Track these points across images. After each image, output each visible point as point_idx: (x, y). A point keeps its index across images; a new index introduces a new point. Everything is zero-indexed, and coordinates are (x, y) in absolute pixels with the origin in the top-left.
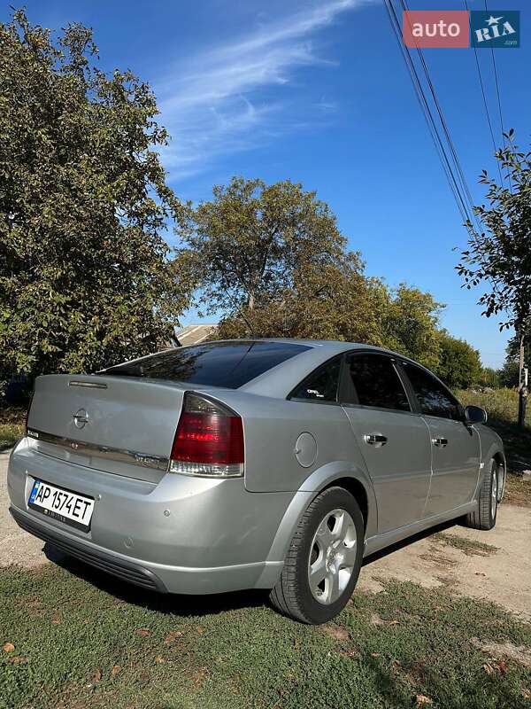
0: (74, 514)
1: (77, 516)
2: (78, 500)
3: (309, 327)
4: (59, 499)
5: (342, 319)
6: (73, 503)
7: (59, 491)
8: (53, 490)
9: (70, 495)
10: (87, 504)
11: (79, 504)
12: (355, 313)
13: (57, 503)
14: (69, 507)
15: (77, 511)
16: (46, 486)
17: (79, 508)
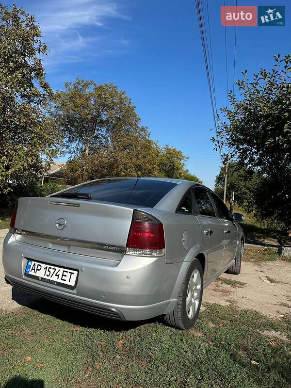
0: (62, 279)
1: (65, 280)
2: (64, 271)
3: (121, 167)
4: (49, 271)
5: (139, 163)
6: (60, 273)
7: (48, 266)
8: (44, 266)
9: (58, 269)
10: (71, 273)
11: (65, 273)
12: (146, 160)
13: (48, 273)
14: (58, 276)
15: (64, 278)
16: (37, 264)
17: (66, 276)
